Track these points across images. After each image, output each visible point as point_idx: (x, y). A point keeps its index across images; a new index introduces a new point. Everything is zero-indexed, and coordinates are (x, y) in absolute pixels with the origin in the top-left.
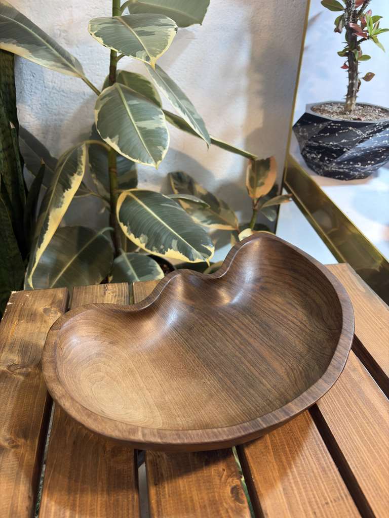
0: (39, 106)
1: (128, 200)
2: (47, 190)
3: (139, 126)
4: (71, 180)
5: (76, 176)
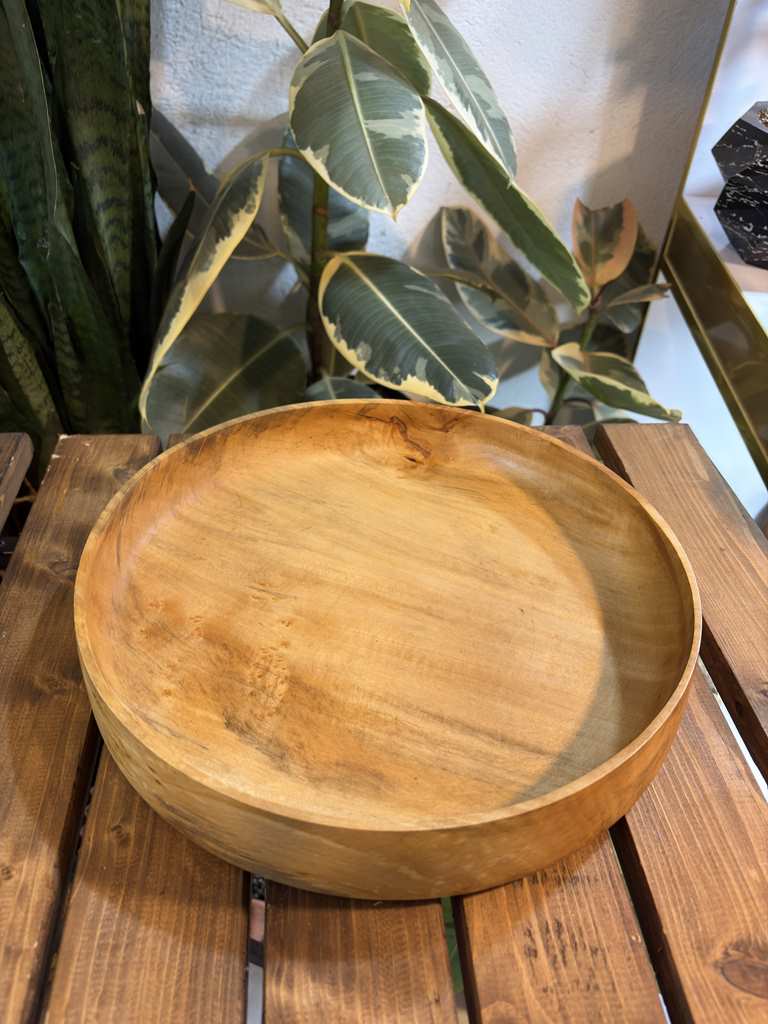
0: (188, 66)
1: (343, 272)
2: (194, 240)
3: (372, 129)
4: (232, 221)
5: (242, 213)
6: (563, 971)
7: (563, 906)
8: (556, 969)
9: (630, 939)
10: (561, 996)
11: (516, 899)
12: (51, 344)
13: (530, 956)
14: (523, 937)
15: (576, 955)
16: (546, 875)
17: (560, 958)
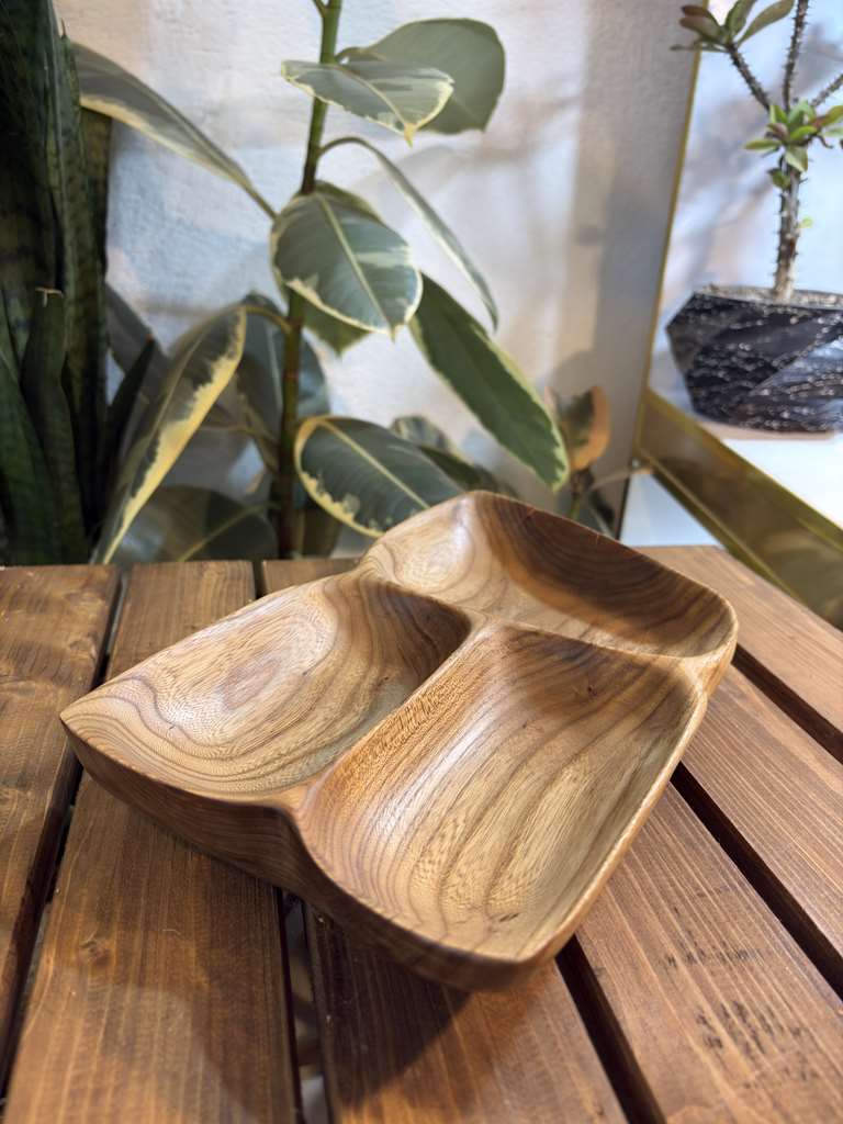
4: (211, 368)
5: (221, 361)
6: (762, 1059)
7: (739, 986)
8: (752, 1058)
10: (770, 1090)
11: (673, 983)
13: (712, 1046)
14: (696, 1026)
15: (773, 1039)
16: (702, 953)
17: (753, 1045)
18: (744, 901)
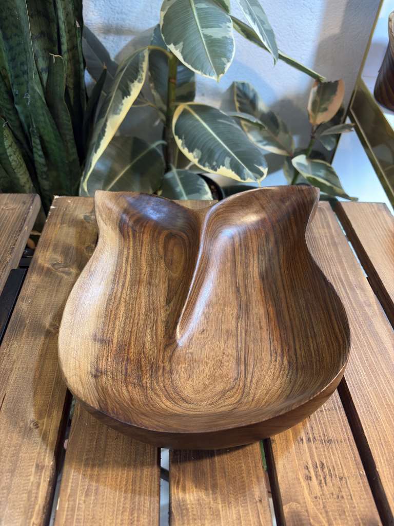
1: (185, 113)
2: (107, 97)
3: (205, 33)
4: (130, 87)
5: (136, 83)
6: (325, 488)
7: (325, 454)
8: (321, 487)
9: (360, 473)
10: (324, 501)
11: (300, 450)
12: (31, 150)
13: (308, 480)
14: (304, 470)
15: (331, 480)
16: (315, 438)
17: (323, 481)
18: (338, 417)
